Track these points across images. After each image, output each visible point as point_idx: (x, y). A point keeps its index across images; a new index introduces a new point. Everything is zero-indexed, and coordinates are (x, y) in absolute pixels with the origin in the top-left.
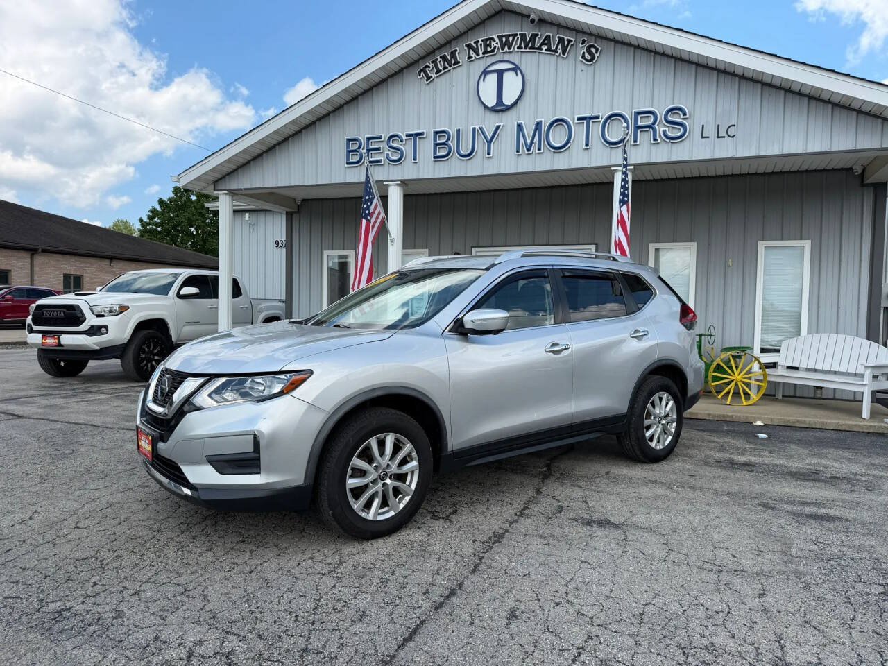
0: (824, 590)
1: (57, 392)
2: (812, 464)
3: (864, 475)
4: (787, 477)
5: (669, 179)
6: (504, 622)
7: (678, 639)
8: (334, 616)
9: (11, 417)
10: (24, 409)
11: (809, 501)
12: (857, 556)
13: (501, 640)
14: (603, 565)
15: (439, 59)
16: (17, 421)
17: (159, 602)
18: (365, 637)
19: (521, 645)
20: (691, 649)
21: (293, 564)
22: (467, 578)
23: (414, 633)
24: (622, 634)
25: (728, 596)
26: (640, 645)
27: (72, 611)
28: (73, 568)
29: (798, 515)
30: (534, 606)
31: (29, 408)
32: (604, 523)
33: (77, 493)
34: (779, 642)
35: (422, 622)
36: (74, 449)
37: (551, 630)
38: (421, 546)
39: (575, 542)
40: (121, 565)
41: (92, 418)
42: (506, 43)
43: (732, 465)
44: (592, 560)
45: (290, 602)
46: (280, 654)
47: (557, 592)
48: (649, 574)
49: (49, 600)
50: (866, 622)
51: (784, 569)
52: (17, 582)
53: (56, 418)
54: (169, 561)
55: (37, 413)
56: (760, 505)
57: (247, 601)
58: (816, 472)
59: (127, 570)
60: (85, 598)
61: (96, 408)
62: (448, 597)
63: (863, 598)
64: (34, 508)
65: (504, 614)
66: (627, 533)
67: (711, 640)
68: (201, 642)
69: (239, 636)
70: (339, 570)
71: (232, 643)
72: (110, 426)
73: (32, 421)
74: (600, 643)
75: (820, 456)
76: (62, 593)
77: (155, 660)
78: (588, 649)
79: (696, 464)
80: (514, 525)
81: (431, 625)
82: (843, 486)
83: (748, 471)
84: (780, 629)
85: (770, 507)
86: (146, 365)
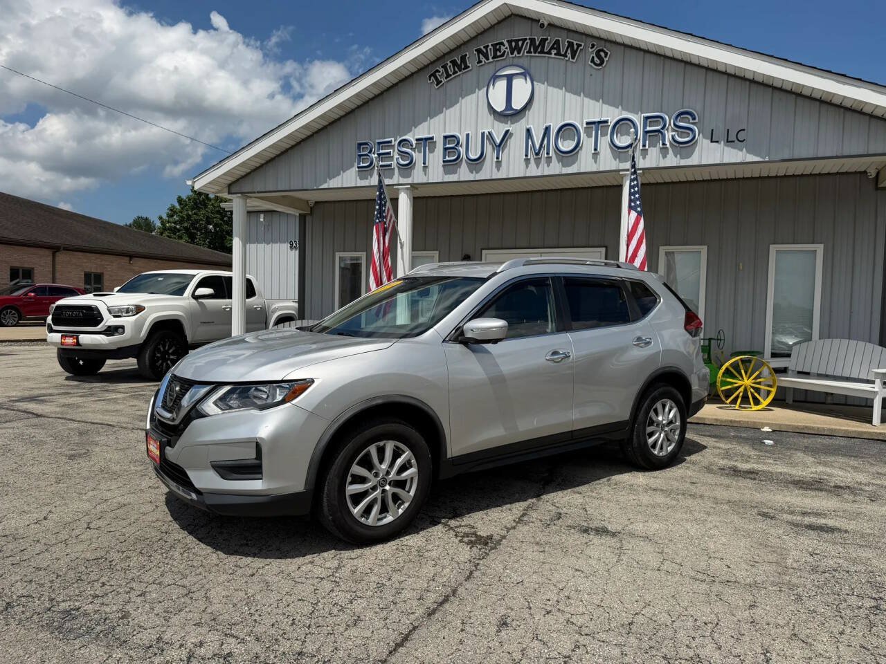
0: (815, 603)
1: (75, 391)
2: (816, 473)
3: (868, 484)
4: (790, 485)
5: (680, 182)
6: (494, 629)
7: (664, 650)
8: (330, 620)
9: (31, 416)
10: (43, 408)
11: (809, 511)
12: (853, 569)
13: (490, 648)
14: (597, 573)
15: (449, 64)
16: (35, 421)
17: (163, 604)
18: (359, 642)
19: (509, 653)
20: (676, 660)
21: (294, 567)
22: (461, 584)
23: (406, 638)
24: (609, 643)
25: (719, 607)
26: (626, 655)
27: (81, 610)
28: (84, 568)
29: (797, 525)
30: (525, 614)
31: (48, 407)
32: (602, 531)
33: (90, 493)
34: (765, 655)
35: (415, 628)
36: (90, 449)
37: (540, 638)
38: (419, 551)
39: (571, 550)
40: (129, 566)
41: (108, 417)
42: (516, 47)
43: (735, 472)
44: (586, 569)
45: (288, 605)
46: (275, 657)
47: (549, 600)
48: (641, 583)
49: (59, 600)
50: (854, 636)
51: (777, 580)
52: (31, 581)
53: (73, 417)
54: (175, 563)
55: (55, 412)
56: (759, 514)
57: (247, 603)
58: (820, 481)
59: (135, 571)
60: (94, 598)
61: (111, 407)
62: (441, 604)
63: (854, 611)
64: (49, 508)
65: (495, 622)
66: (623, 542)
67: (698, 652)
68: (201, 644)
69: (237, 638)
70: (337, 575)
71: (231, 645)
72: (124, 426)
73: (50, 419)
74: (587, 652)
75: (825, 464)
76: (72, 593)
77: (157, 660)
78: (575, 658)
79: (699, 471)
80: (511, 531)
81: (422, 632)
82: (846, 496)
83: (751, 479)
84: (767, 641)
85: (769, 517)
86: (162, 364)
